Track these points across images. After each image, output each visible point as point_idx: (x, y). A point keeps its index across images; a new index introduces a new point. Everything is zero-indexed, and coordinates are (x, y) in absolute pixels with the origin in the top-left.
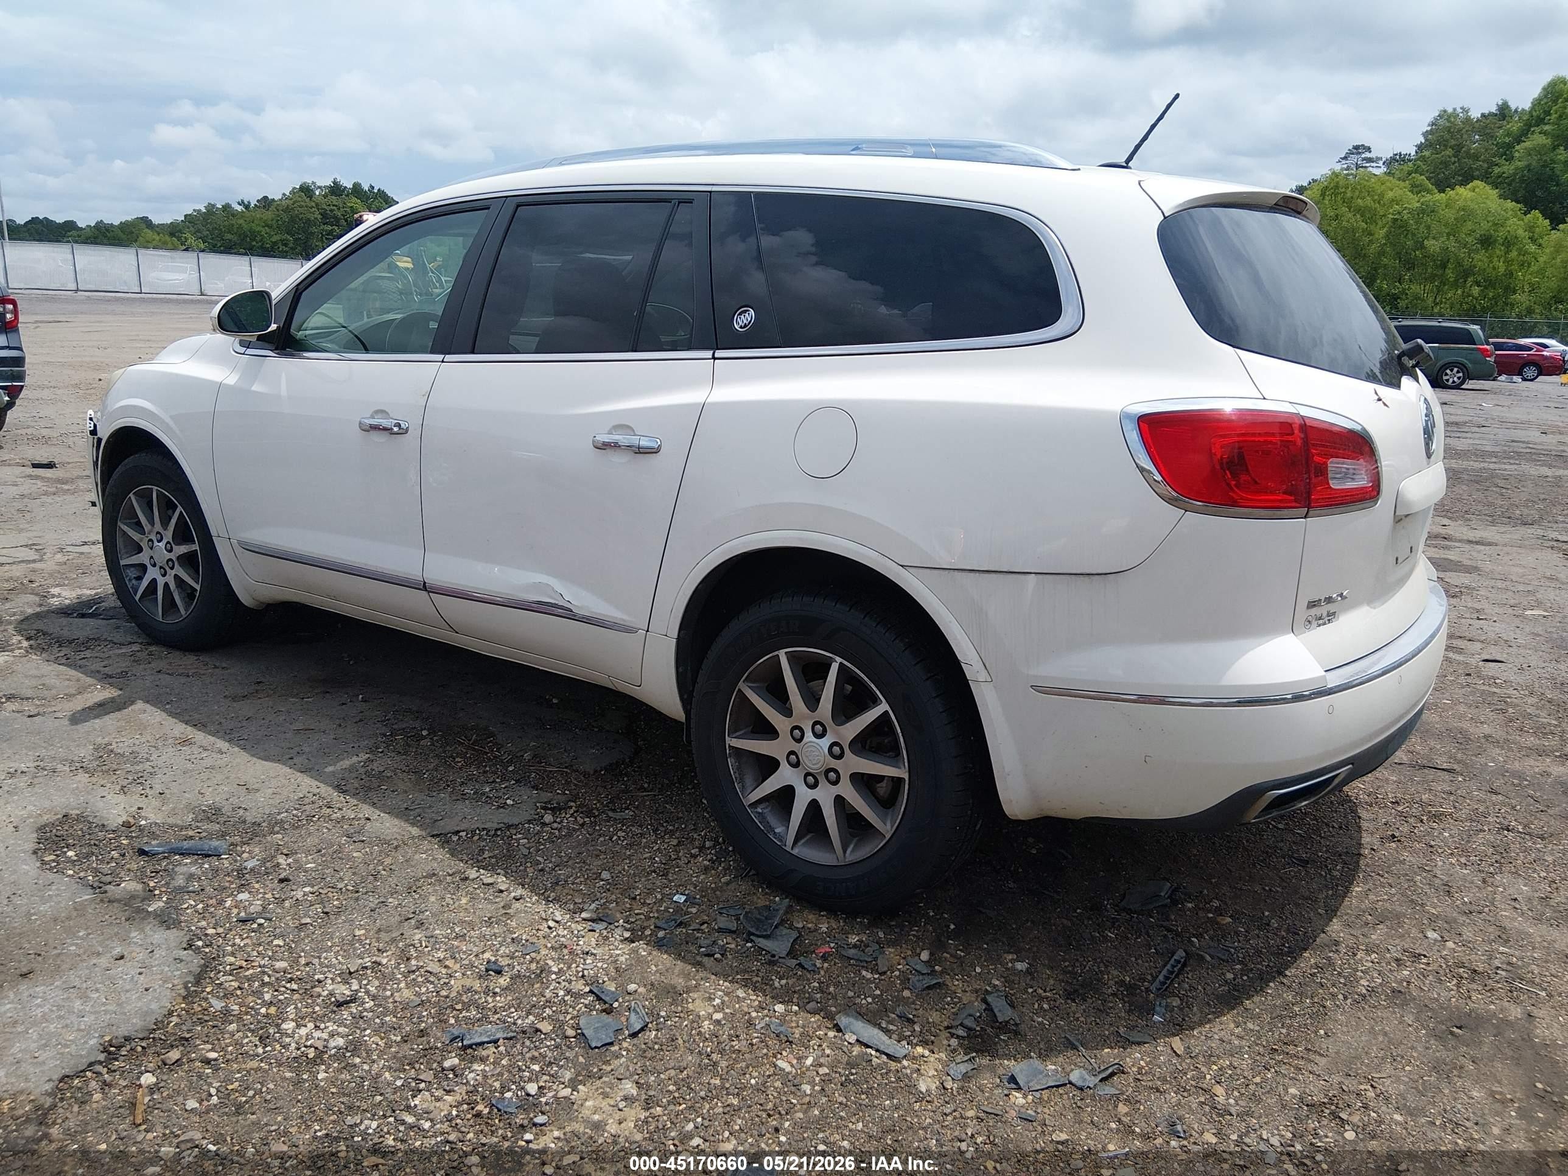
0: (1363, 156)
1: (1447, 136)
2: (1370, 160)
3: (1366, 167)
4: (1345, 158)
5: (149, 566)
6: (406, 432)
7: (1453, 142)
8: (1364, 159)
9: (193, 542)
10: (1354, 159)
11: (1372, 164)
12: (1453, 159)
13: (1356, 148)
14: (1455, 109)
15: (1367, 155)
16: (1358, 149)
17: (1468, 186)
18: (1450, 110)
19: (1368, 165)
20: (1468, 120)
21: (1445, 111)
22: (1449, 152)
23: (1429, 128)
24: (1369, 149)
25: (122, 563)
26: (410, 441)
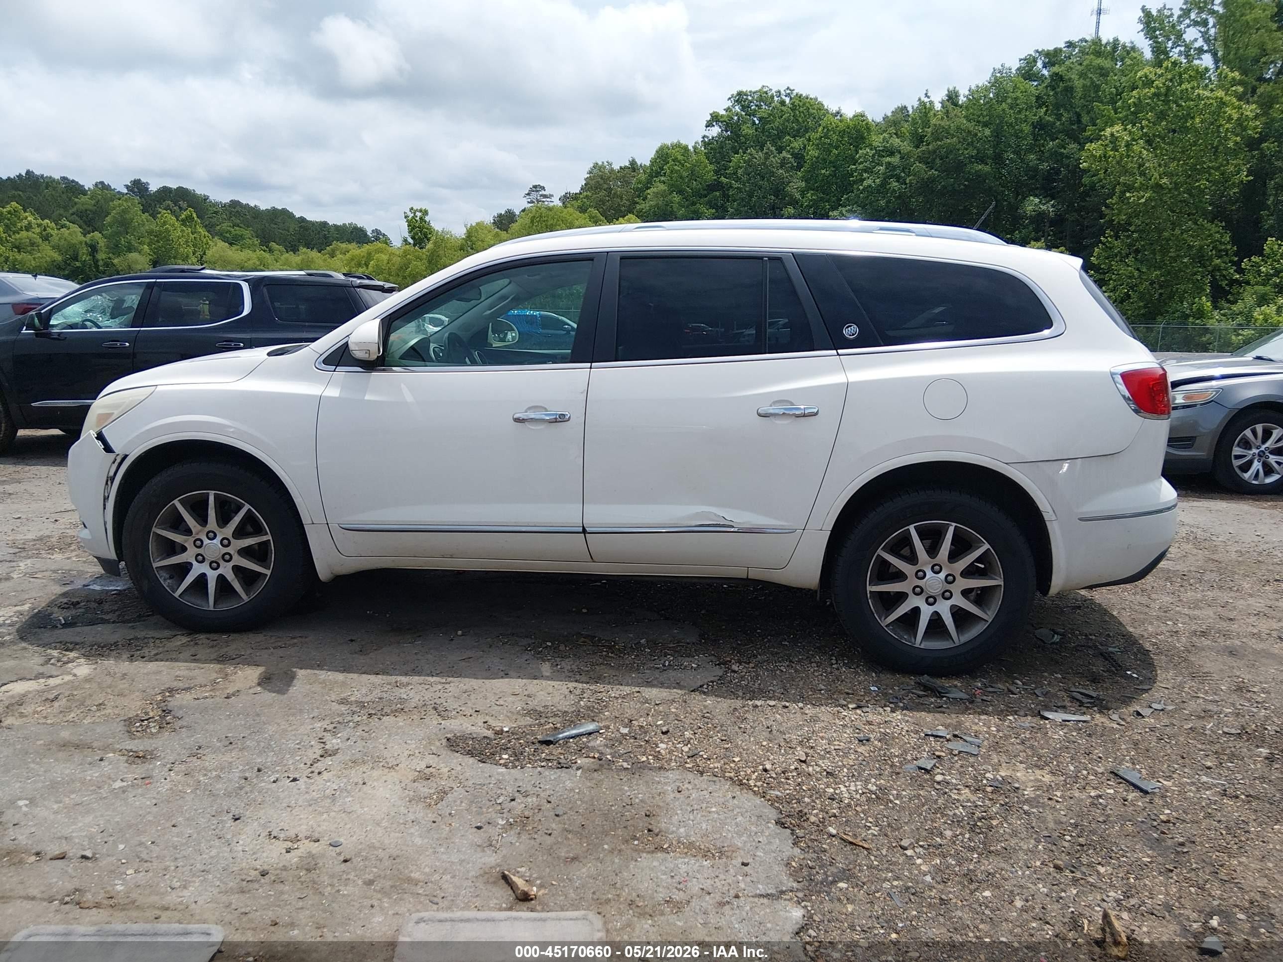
0: (540, 193)
1: (602, 182)
2: (545, 196)
3: (543, 202)
4: (528, 194)
5: (195, 563)
6: (569, 420)
7: (606, 186)
8: (541, 195)
9: (267, 534)
10: (534, 196)
11: (548, 200)
12: (607, 198)
13: (535, 187)
14: (603, 163)
15: (543, 192)
16: (536, 188)
17: (625, 218)
18: (600, 163)
19: (544, 200)
20: (612, 170)
21: (597, 164)
22: (603, 193)
23: (588, 175)
24: (543, 188)
25: (155, 565)
26: (572, 429)
